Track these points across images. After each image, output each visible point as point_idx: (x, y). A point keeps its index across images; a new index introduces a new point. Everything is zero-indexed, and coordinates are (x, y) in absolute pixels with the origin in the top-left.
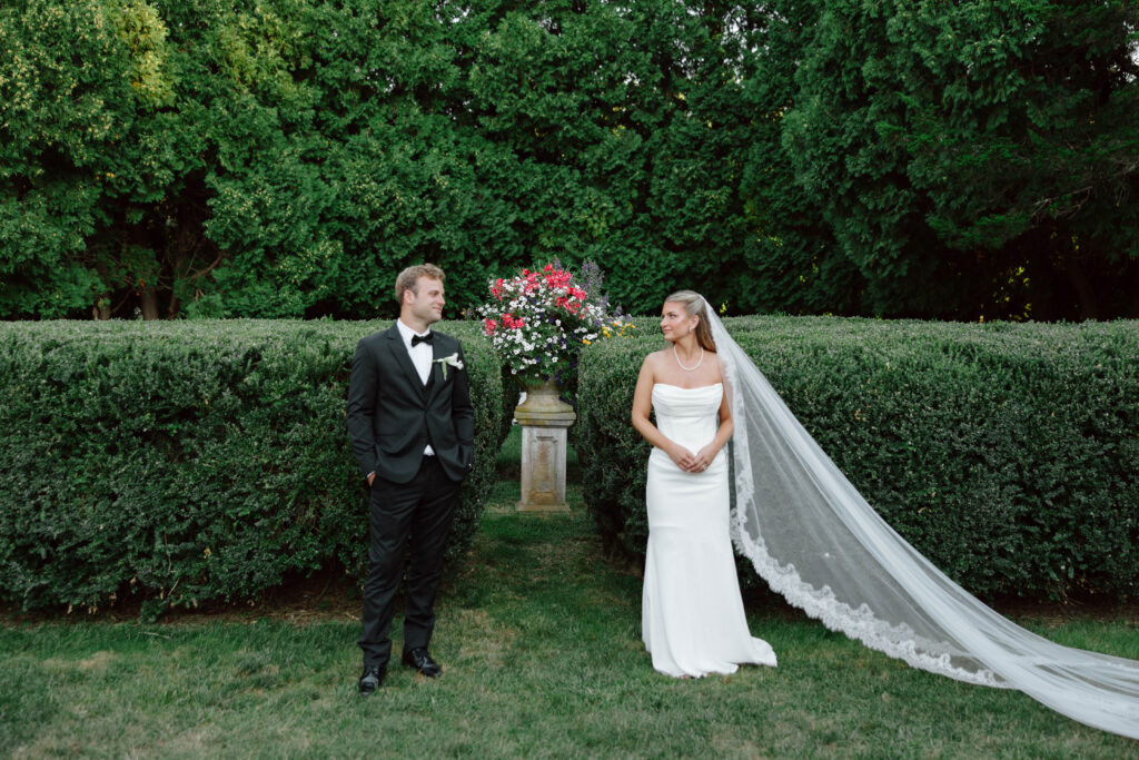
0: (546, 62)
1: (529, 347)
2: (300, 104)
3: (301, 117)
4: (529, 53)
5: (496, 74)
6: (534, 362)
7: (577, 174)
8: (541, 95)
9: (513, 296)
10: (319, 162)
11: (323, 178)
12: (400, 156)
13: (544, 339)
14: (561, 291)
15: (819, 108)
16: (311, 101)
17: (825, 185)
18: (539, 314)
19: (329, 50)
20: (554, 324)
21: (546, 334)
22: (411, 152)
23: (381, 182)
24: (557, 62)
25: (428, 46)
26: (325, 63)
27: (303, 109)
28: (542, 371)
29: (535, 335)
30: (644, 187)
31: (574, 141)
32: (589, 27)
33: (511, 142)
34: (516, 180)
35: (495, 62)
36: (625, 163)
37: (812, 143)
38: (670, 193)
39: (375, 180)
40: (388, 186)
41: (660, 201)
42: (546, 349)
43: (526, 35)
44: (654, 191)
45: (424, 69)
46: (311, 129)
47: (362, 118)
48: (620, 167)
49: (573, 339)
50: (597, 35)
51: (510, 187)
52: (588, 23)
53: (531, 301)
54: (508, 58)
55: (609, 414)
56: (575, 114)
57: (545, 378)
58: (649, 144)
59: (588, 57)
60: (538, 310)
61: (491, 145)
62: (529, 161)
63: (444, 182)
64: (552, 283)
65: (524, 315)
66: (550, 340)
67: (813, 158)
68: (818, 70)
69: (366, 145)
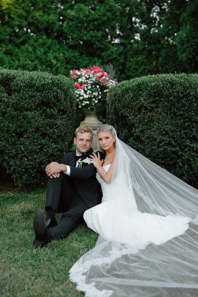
0: (90, 20)
1: (86, 96)
2: (4, 33)
3: (5, 38)
4: (85, 17)
5: (73, 24)
6: (88, 102)
7: (101, 60)
8: (88, 32)
9: (80, 76)
10: (11, 54)
11: (12, 60)
12: (39, 52)
13: (92, 94)
14: (99, 74)
15: (190, 29)
16: (8, 33)
17: (191, 57)
18: (90, 84)
19: (14, 15)
20: (96, 87)
21: (93, 92)
22: (43, 51)
23: (32, 61)
24: (94, 20)
25: (49, 14)
26: (13, 19)
27: (5, 35)
28: (91, 107)
29: (89, 92)
30: (124, 65)
31: (100, 49)
32: (105, 8)
33: (78, 49)
34: (79, 62)
35: (72, 20)
36: (117, 56)
37: (187, 42)
38: (133, 67)
39: (30, 60)
40: (35, 63)
41: (129, 70)
42: (93, 98)
43: (83, 11)
44: (127, 67)
45: (48, 22)
46: (8, 43)
47: (26, 40)
48: (115, 58)
49: (103, 94)
50: (108, 11)
51: (77, 65)
52: (105, 7)
53: (87, 79)
54: (77, 18)
55: (123, 106)
56: (100, 38)
57: (92, 109)
58: (126, 50)
59: (105, 18)
60: (90, 82)
61: (71, 50)
62: (84, 56)
63: (54, 62)
64: (95, 72)
65: (84, 84)
66: (94, 94)
67: (187, 47)
68: (189, 16)
69: (27, 49)
